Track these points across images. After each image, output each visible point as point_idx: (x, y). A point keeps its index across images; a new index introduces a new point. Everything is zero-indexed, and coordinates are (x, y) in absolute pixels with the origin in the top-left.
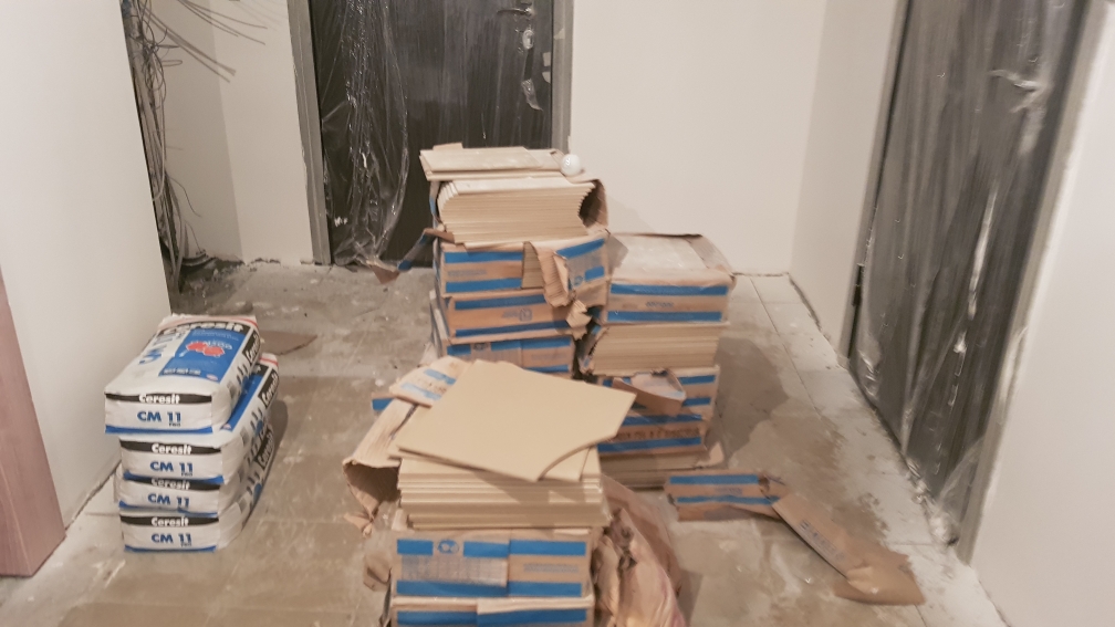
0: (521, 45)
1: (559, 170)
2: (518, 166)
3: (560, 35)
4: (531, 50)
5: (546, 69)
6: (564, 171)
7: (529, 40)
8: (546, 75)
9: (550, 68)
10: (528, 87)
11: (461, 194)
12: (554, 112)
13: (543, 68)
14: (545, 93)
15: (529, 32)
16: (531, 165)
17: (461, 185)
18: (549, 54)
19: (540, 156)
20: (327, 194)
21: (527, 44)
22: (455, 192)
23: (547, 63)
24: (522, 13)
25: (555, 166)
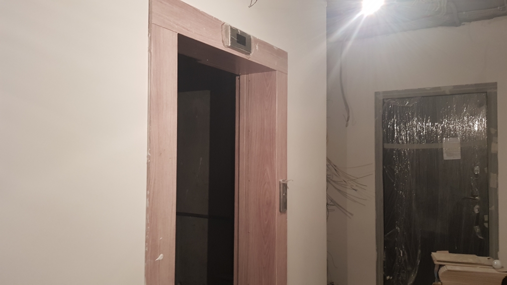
0: (474, 212)
1: (491, 266)
2: (473, 262)
3: (492, 208)
4: (478, 214)
5: (486, 222)
6: (494, 266)
7: (477, 210)
8: (486, 225)
9: (488, 222)
10: (477, 229)
11: (448, 271)
12: (490, 240)
13: (484, 221)
14: (486, 232)
15: (477, 206)
16: (479, 262)
17: (449, 267)
18: (487, 216)
19: (483, 259)
20: (384, 266)
21: (476, 211)
22: (446, 269)
23: (486, 219)
24: (474, 199)
25: (490, 264)
